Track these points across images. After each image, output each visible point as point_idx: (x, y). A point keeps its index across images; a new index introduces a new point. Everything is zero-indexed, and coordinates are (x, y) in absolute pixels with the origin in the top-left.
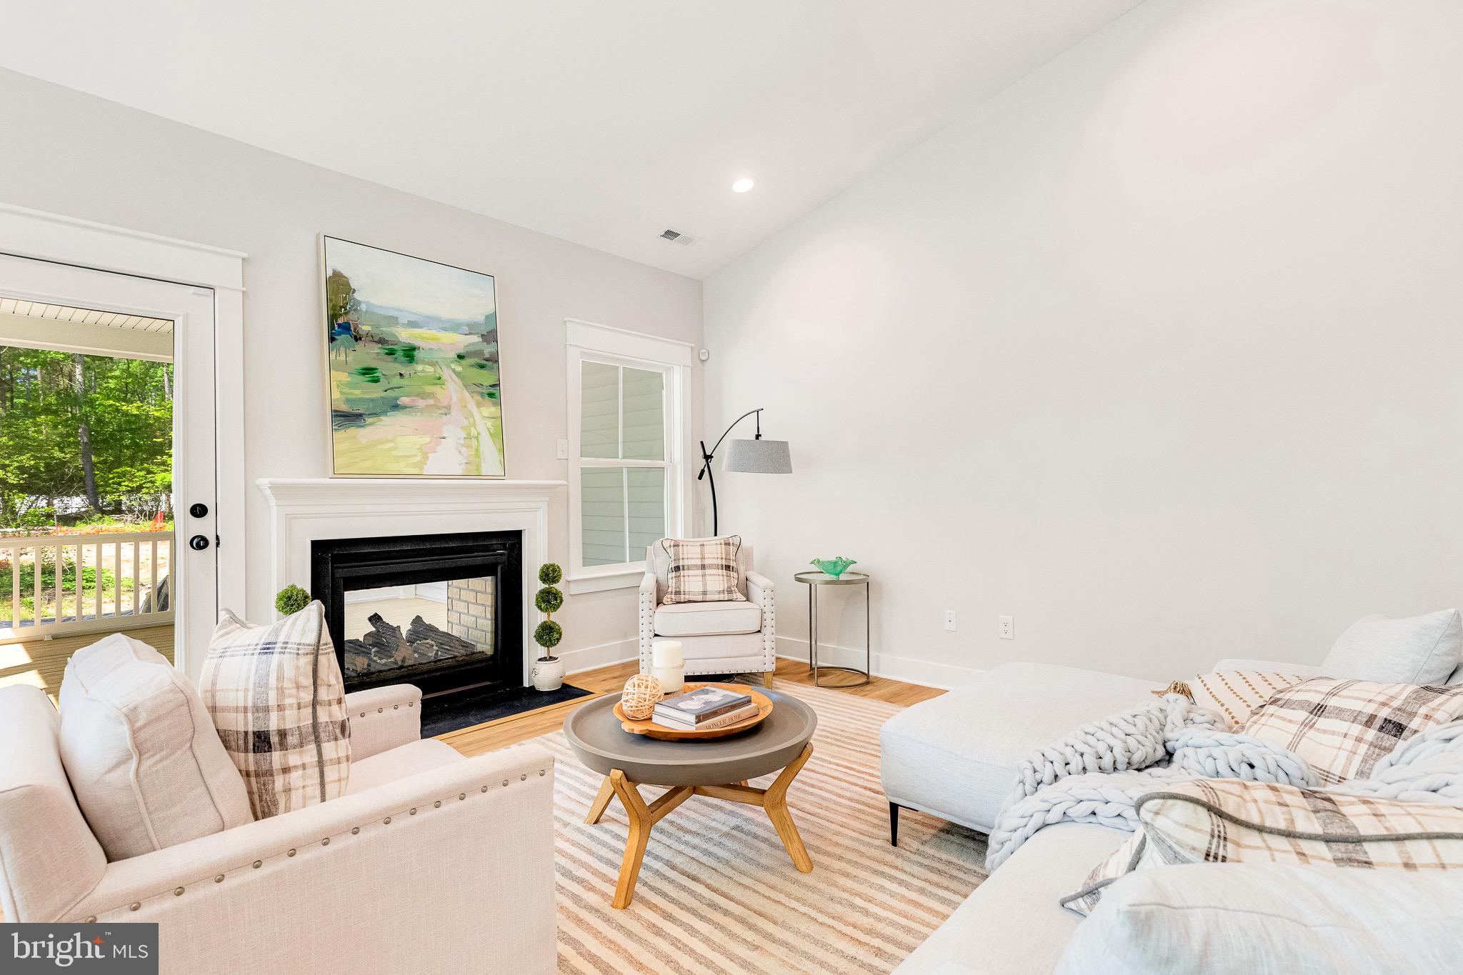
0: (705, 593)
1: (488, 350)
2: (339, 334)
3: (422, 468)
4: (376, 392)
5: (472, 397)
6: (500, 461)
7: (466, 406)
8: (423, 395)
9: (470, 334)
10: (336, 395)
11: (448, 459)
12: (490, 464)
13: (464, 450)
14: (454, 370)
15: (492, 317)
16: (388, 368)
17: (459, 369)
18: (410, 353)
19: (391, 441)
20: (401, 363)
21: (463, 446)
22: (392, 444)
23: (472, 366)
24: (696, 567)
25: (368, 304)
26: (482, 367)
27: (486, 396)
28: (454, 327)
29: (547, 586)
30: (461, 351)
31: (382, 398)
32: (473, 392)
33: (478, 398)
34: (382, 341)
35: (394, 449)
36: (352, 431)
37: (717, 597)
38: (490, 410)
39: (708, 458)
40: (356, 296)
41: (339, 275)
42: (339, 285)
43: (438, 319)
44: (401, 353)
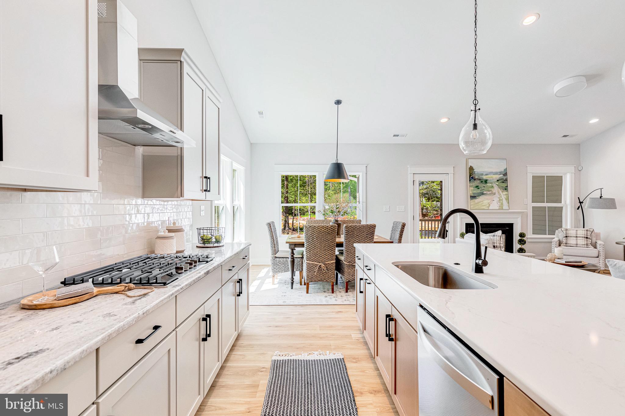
0: (577, 244)
1: (505, 178)
2: (471, 179)
3: (489, 208)
4: (479, 191)
6: (508, 206)
7: (499, 193)
8: (489, 191)
9: (500, 174)
10: (471, 193)
11: (495, 205)
12: (505, 206)
13: (499, 203)
14: (496, 184)
15: (506, 170)
16: (481, 185)
17: (498, 183)
18: (486, 181)
19: (482, 202)
20: (484, 184)
23: (501, 182)
24: (574, 236)
25: (477, 172)
26: (503, 182)
27: (504, 189)
28: (496, 173)
29: (521, 238)
30: (498, 179)
33: (502, 190)
34: (480, 180)
35: (482, 203)
36: (474, 200)
38: (505, 193)
39: (581, 203)
40: (474, 170)
41: (471, 167)
42: (471, 169)
43: (492, 172)
44: (484, 182)
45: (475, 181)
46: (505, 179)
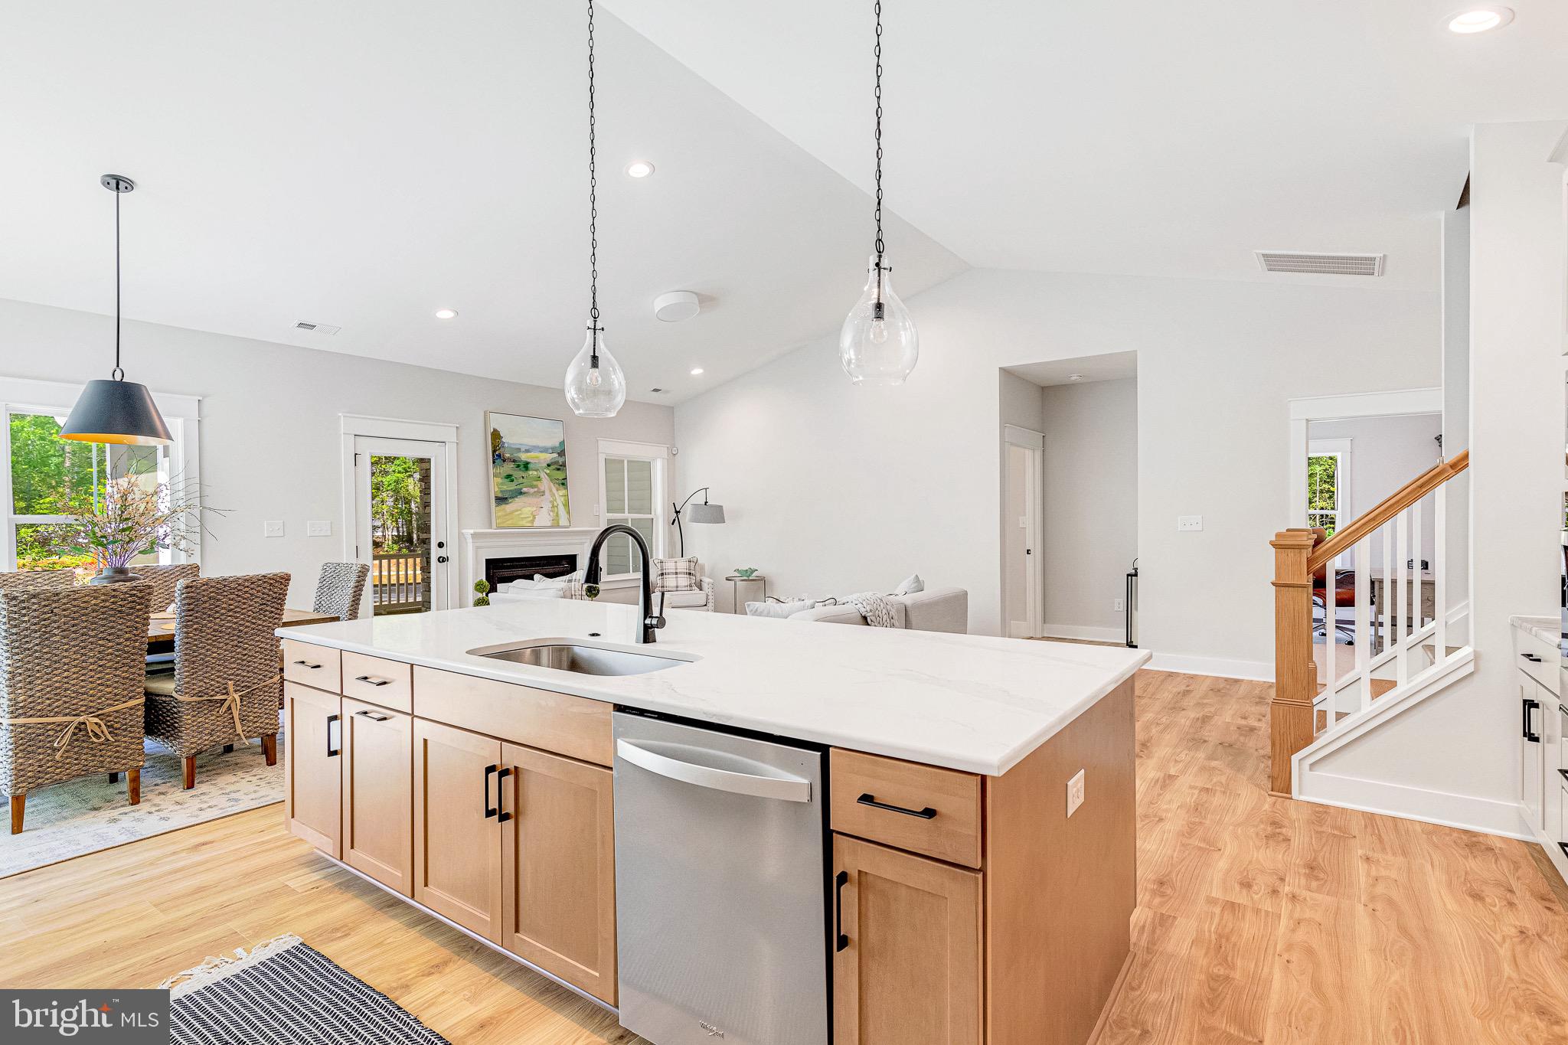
0: (677, 587)
1: (561, 460)
2: (497, 459)
3: (533, 523)
4: (512, 487)
5: (554, 486)
6: (569, 518)
7: (551, 491)
8: (532, 487)
9: (553, 453)
10: (497, 489)
11: (544, 518)
12: (563, 521)
13: (551, 513)
14: (546, 472)
15: (562, 443)
16: (517, 474)
17: (548, 472)
18: (526, 466)
19: (519, 510)
20: (523, 471)
21: (551, 511)
22: (520, 512)
23: (554, 469)
24: (673, 573)
25: (509, 443)
26: (558, 469)
27: (561, 485)
28: (545, 450)
30: (549, 462)
31: (515, 489)
32: (554, 483)
33: (557, 486)
34: (514, 461)
35: (521, 514)
36: (503, 506)
37: (684, 589)
38: (562, 492)
39: (677, 512)
40: (503, 440)
41: (495, 430)
42: (496, 435)
43: (538, 447)
44: (523, 466)
45: (505, 465)
46: (561, 464)
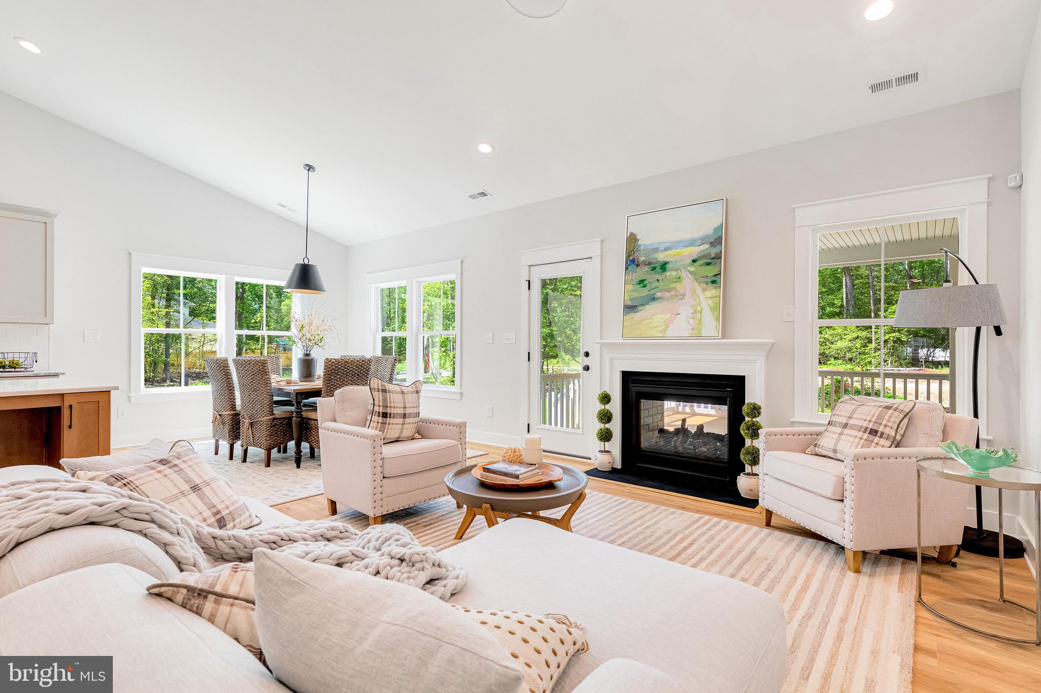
1: (713, 252)
2: (630, 265)
3: (665, 333)
4: (645, 292)
5: (700, 286)
6: (716, 327)
7: (695, 292)
8: (669, 290)
9: (702, 244)
10: (626, 297)
11: (681, 327)
12: (710, 329)
13: (691, 321)
14: (689, 271)
15: (719, 228)
16: (651, 277)
17: (693, 269)
18: (664, 267)
19: (650, 318)
20: (659, 273)
21: (691, 318)
22: (650, 320)
23: (702, 265)
25: (644, 245)
26: (708, 264)
27: (710, 283)
28: (692, 243)
30: (694, 257)
31: (647, 295)
32: (700, 283)
33: (704, 285)
34: (650, 264)
35: (650, 323)
36: (632, 315)
38: (712, 292)
40: (639, 243)
41: (632, 234)
42: (632, 240)
43: (682, 241)
44: (659, 268)
45: (639, 269)
46: (713, 256)
